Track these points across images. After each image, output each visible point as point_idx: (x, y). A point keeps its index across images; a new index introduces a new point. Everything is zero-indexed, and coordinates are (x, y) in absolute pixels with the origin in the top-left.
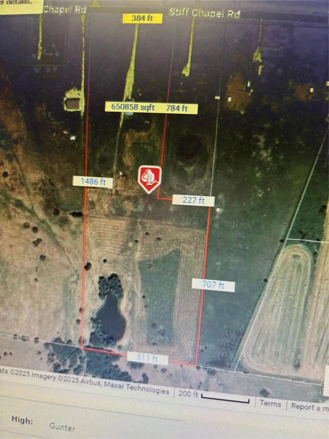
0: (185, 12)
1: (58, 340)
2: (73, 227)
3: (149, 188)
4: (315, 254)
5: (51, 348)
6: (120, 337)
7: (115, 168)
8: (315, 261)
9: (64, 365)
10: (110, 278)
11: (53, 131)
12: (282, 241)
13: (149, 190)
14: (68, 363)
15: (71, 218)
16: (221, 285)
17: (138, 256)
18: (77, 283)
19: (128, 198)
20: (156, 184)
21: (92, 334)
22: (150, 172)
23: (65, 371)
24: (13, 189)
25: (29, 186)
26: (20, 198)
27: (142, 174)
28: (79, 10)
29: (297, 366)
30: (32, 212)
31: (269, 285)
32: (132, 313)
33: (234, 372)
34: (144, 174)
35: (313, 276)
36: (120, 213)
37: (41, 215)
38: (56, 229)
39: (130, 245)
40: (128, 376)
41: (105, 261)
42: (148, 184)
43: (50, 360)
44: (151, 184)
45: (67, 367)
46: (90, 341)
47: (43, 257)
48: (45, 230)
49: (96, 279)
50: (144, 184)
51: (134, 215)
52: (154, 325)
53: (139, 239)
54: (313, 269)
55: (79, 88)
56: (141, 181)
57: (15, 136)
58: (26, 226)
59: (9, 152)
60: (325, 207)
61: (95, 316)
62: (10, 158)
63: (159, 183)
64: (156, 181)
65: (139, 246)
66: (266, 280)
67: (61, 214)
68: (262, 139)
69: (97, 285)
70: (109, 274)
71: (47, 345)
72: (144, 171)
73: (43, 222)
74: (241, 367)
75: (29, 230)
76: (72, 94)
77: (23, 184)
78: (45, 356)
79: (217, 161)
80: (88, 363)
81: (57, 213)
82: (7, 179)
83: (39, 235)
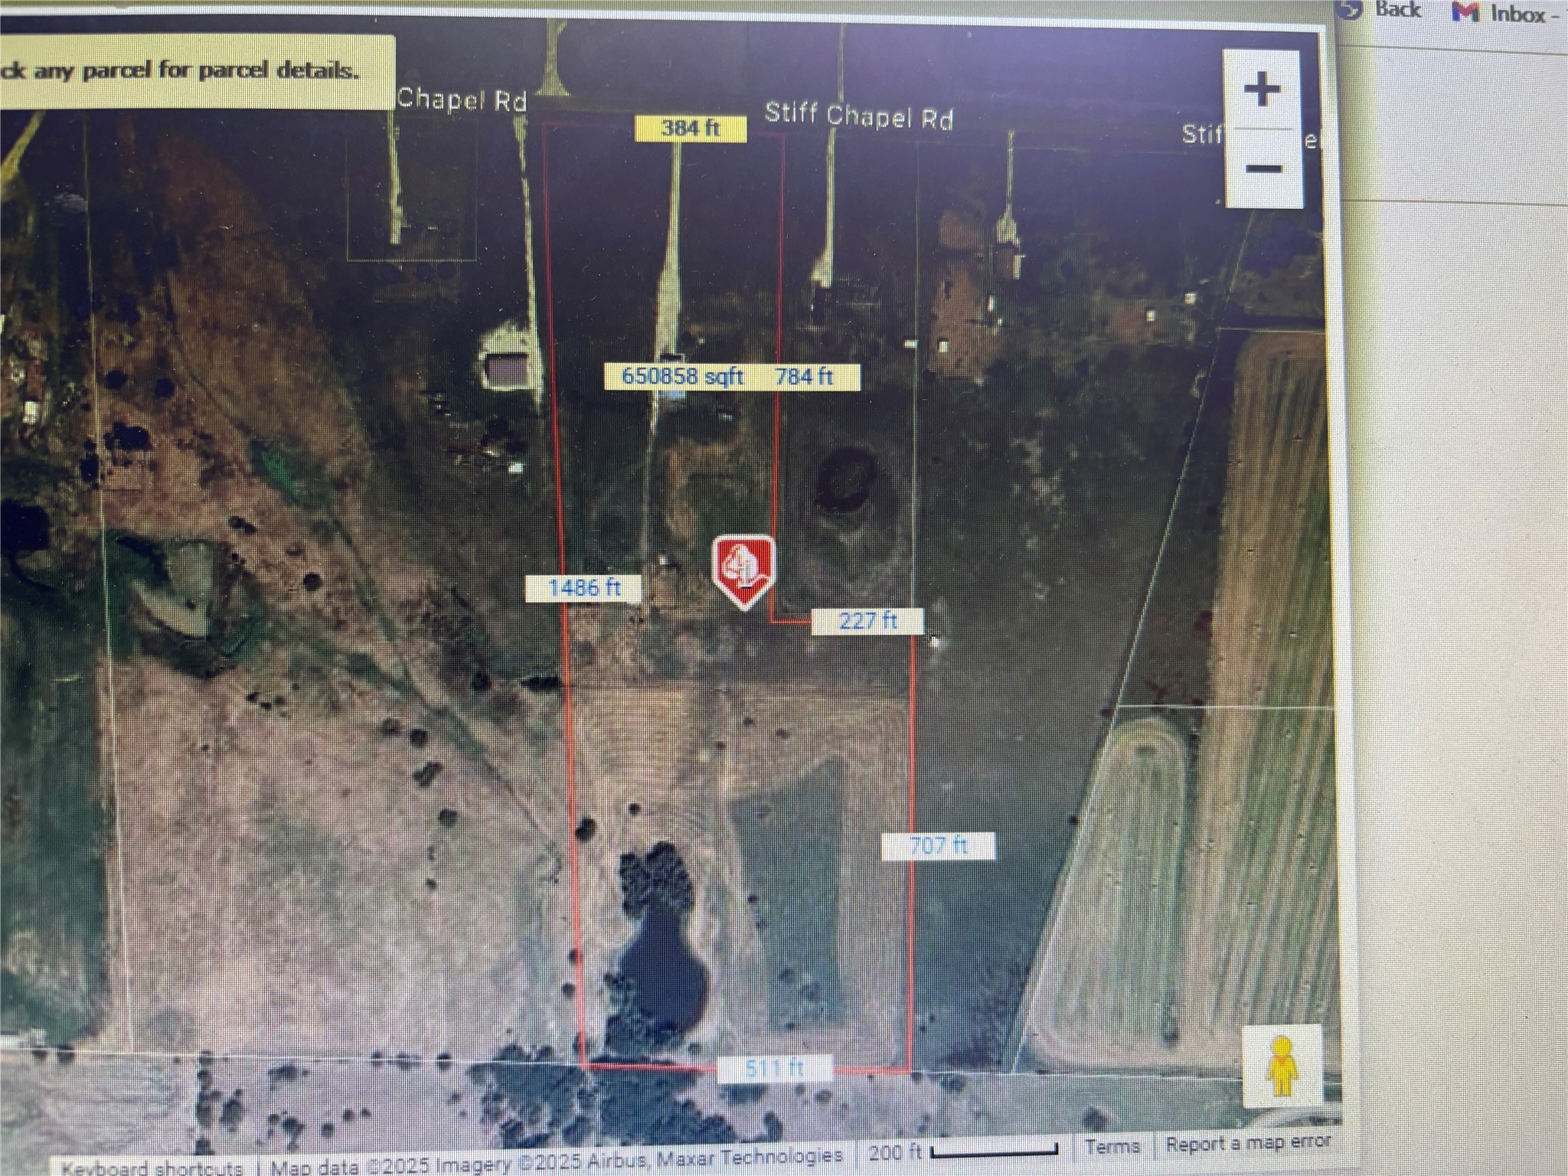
0: (808, 113)
1: (512, 1051)
2: (533, 721)
3: (745, 594)
4: (1193, 741)
5: (490, 1078)
6: (694, 1017)
7: (644, 546)
8: (1193, 759)
9: (533, 1122)
10: (652, 857)
11: (453, 451)
12: (1107, 713)
13: (745, 601)
14: (546, 1114)
15: (527, 695)
16: (960, 845)
17: (727, 785)
18: (556, 881)
19: (689, 627)
20: (762, 582)
21: (611, 1021)
22: (744, 552)
23: (539, 1141)
24: (339, 625)
25: (391, 613)
26: (364, 648)
27: (722, 558)
28: (505, 102)
29: (1172, 1038)
30: (405, 687)
31: (1083, 831)
32: (722, 947)
33: (1013, 1074)
34: (729, 557)
35: (1192, 799)
36: (667, 670)
37: (434, 693)
38: (482, 731)
39: (704, 756)
40: (724, 1127)
41: (634, 809)
42: (740, 585)
43: (491, 1114)
44: (751, 585)
45: (543, 1128)
46: (608, 1041)
47: (448, 817)
48: (448, 738)
49: (612, 862)
50: (731, 584)
51: (708, 674)
52: (786, 975)
53: (726, 739)
54: (1193, 779)
55: (523, 324)
56: (722, 578)
57: (335, 467)
58: (390, 729)
59: (320, 516)
60: (1208, 616)
61: (616, 970)
62: (325, 533)
63: (772, 580)
64: (762, 576)
65: (729, 759)
66: (1074, 821)
67: (497, 686)
68: (1035, 449)
69: (617, 881)
70: (651, 842)
71: (476, 1071)
72: (726, 549)
73: (442, 712)
74: (1029, 1061)
75: (400, 742)
76: (501, 340)
77: (369, 608)
78: (473, 1104)
79: (923, 514)
80: (607, 1105)
81: (482, 683)
82: (319, 595)
83: (432, 752)
